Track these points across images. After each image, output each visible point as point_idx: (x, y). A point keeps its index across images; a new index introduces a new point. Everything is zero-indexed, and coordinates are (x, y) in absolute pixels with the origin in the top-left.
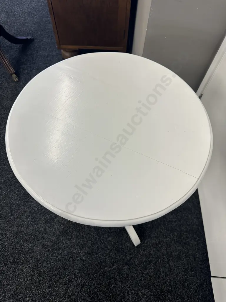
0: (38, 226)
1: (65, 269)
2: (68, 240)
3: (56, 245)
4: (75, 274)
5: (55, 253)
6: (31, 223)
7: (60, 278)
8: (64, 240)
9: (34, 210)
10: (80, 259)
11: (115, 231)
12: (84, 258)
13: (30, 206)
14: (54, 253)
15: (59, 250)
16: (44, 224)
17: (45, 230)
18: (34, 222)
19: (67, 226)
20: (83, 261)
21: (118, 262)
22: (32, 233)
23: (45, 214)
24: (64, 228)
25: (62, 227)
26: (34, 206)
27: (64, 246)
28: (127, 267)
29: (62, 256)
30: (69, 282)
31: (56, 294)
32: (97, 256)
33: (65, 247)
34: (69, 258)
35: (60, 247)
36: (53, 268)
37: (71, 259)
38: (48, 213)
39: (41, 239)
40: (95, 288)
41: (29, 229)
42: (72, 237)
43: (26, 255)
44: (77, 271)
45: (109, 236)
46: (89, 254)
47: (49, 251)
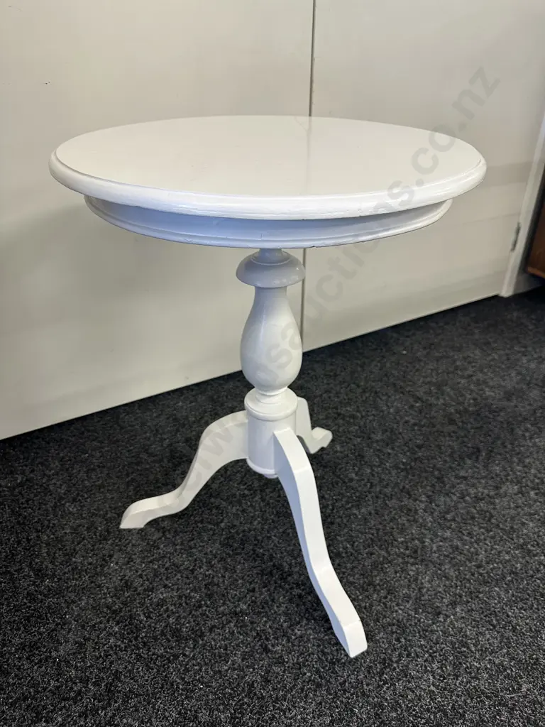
0: (463, 625)
1: (473, 518)
2: (424, 542)
3: (454, 558)
4: (463, 497)
5: (468, 550)
6: (473, 649)
7: (492, 516)
8: (431, 550)
9: (443, 671)
10: (431, 503)
11: (333, 473)
12: (424, 498)
13: (445, 689)
14: (472, 553)
15: (457, 548)
16: (447, 616)
17: (453, 604)
18: (465, 645)
19: (400, 560)
20: (428, 497)
21: (379, 450)
22: (491, 630)
23: (427, 631)
24: (413, 564)
25: (414, 568)
26: (434, 678)
27: (441, 543)
28: (372, 436)
29: (460, 534)
30: (481, 500)
31: (517, 507)
32: (401, 480)
33: (441, 541)
34: (449, 521)
35: (451, 550)
36: (493, 537)
37: (449, 517)
38: (416, 624)
39: (477, 597)
40: (445, 461)
41: (490, 645)
42: (413, 539)
43: (535, 606)
44: (455, 498)
45: (351, 480)
46: (408, 493)
47: (479, 566)
